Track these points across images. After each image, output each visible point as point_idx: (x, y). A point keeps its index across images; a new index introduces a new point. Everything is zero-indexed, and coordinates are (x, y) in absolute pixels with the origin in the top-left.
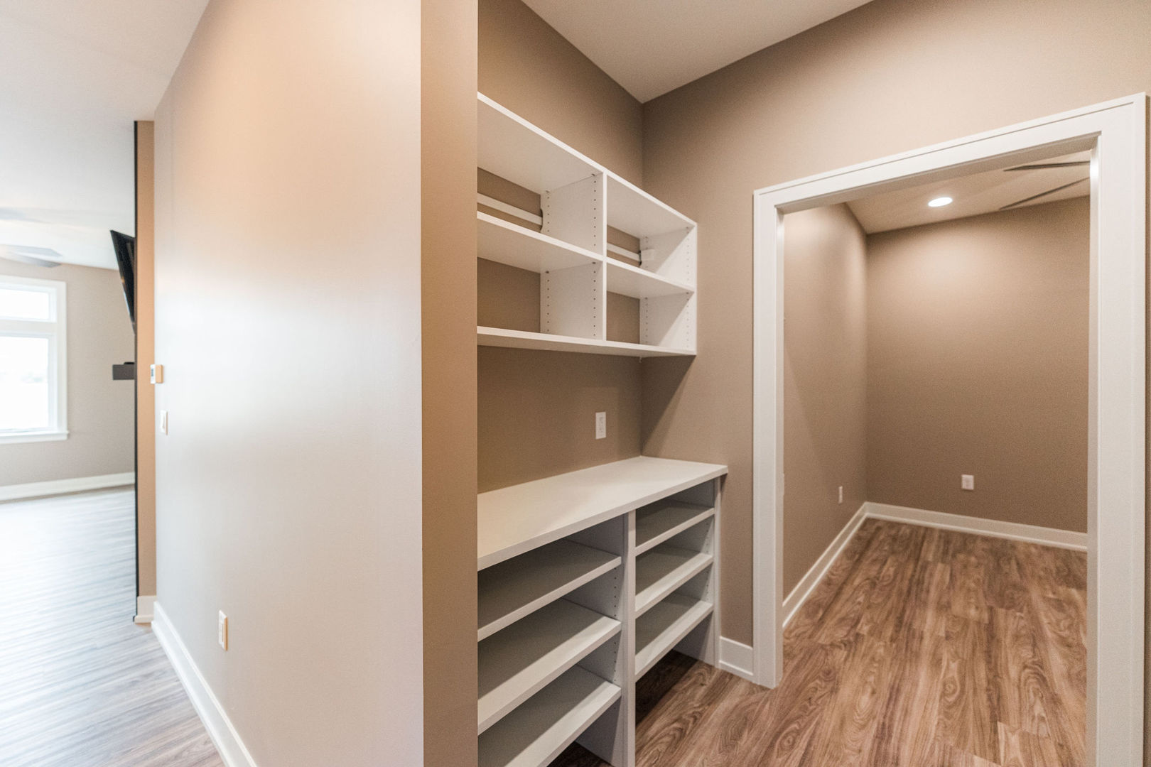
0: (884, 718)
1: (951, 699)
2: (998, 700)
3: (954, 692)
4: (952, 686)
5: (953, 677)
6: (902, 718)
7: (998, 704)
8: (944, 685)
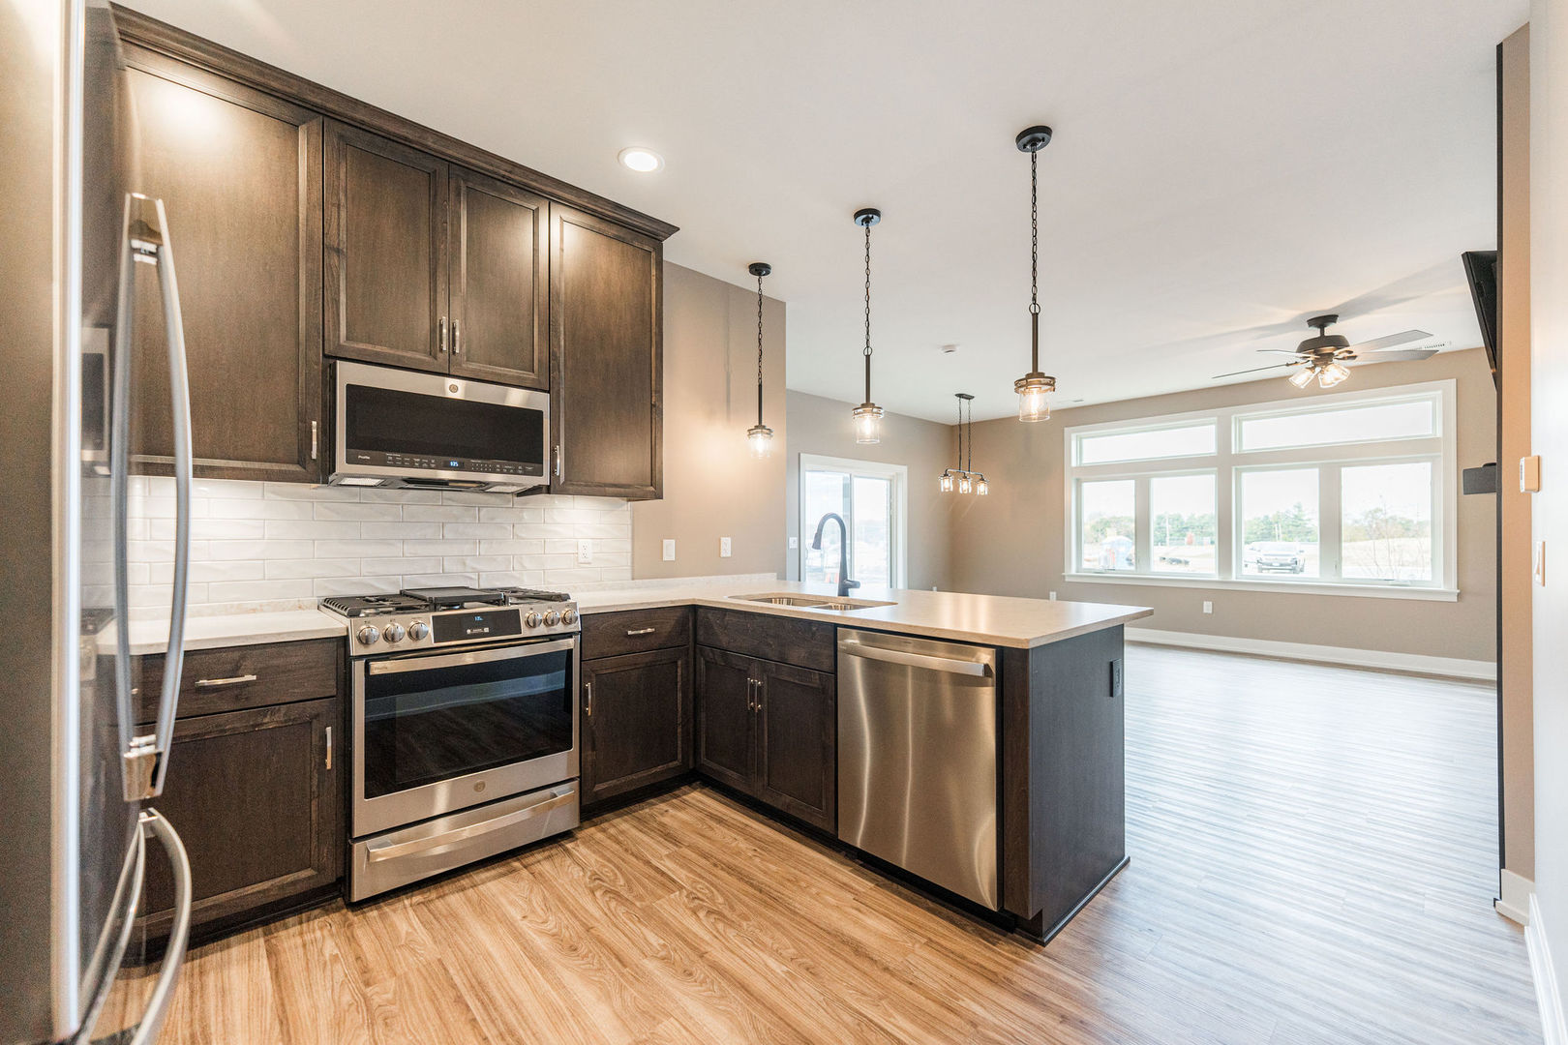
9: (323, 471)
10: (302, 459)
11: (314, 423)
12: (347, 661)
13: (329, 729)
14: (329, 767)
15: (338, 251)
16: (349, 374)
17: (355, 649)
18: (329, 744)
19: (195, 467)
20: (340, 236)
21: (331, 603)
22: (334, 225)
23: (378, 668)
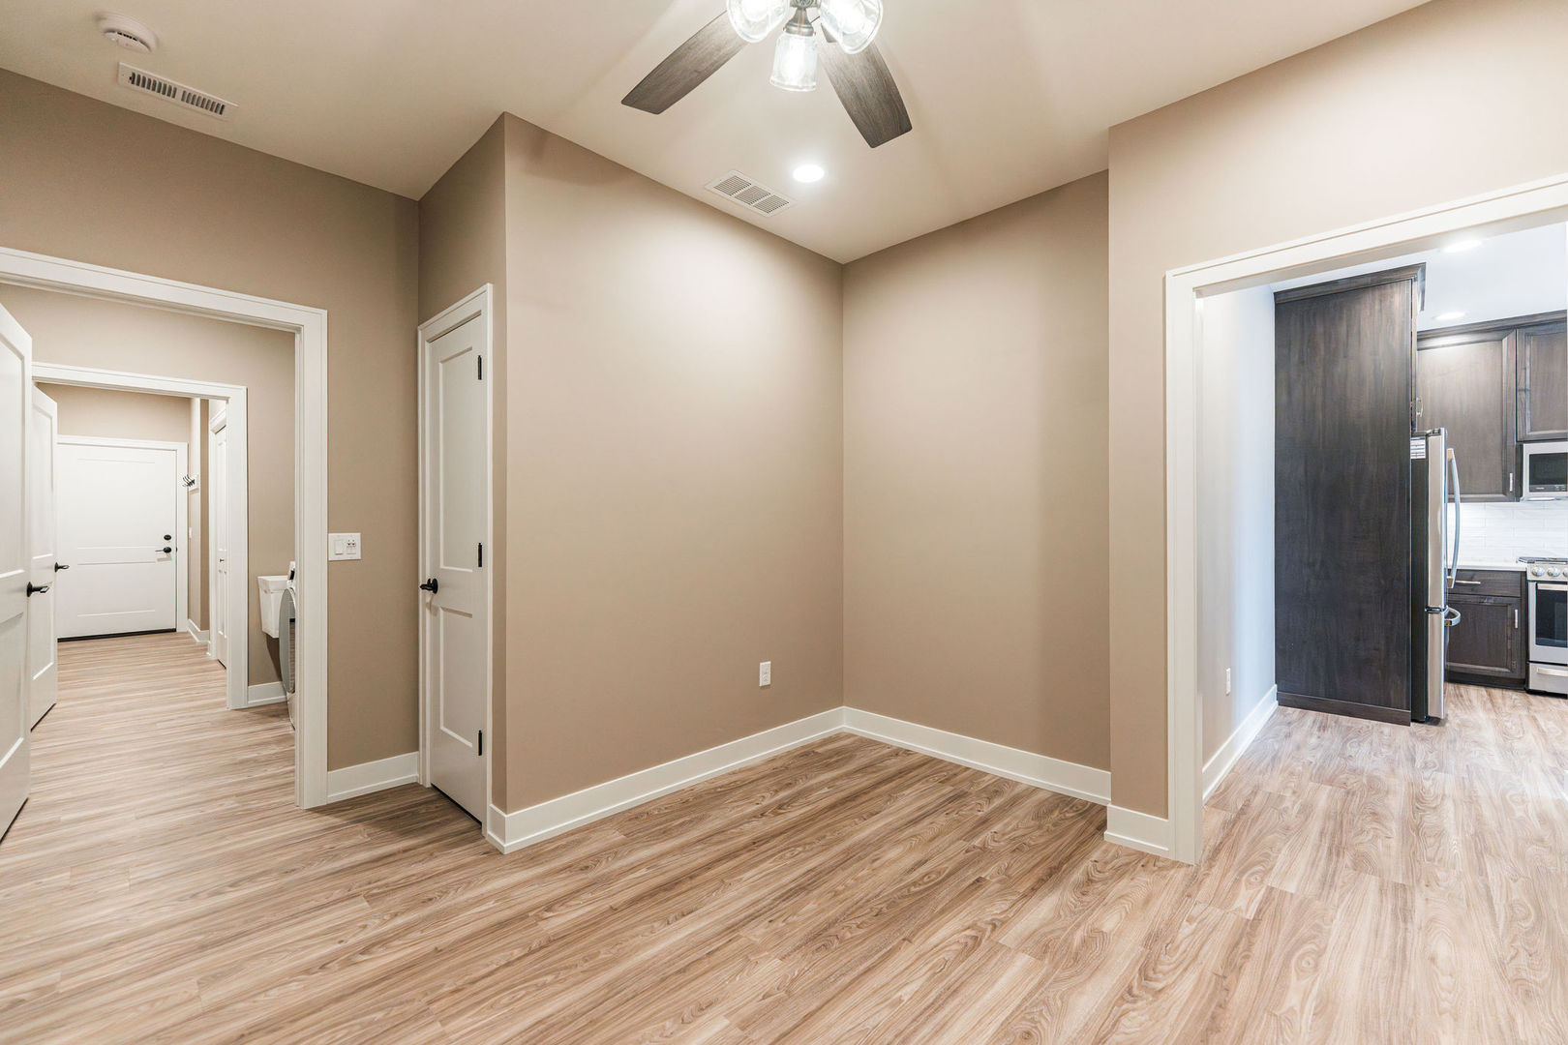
0: (1406, 929)
1: (1308, 947)
2: (1237, 944)
3: (1301, 957)
4: (1304, 964)
5: (1298, 979)
6: (1381, 927)
7: (1241, 938)
8: (1316, 967)
9: (1518, 495)
10: (1505, 491)
11: (1511, 475)
12: (1527, 581)
13: (1516, 611)
14: (1516, 627)
15: (1525, 390)
16: (1529, 450)
17: (1530, 577)
18: (1516, 621)
19: (1461, 499)
20: (1526, 381)
21: (1521, 559)
22: (1523, 378)
23: (1541, 587)
